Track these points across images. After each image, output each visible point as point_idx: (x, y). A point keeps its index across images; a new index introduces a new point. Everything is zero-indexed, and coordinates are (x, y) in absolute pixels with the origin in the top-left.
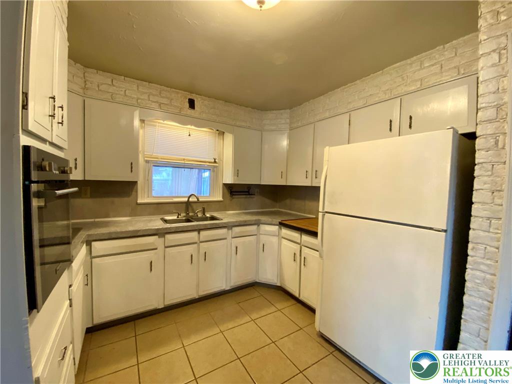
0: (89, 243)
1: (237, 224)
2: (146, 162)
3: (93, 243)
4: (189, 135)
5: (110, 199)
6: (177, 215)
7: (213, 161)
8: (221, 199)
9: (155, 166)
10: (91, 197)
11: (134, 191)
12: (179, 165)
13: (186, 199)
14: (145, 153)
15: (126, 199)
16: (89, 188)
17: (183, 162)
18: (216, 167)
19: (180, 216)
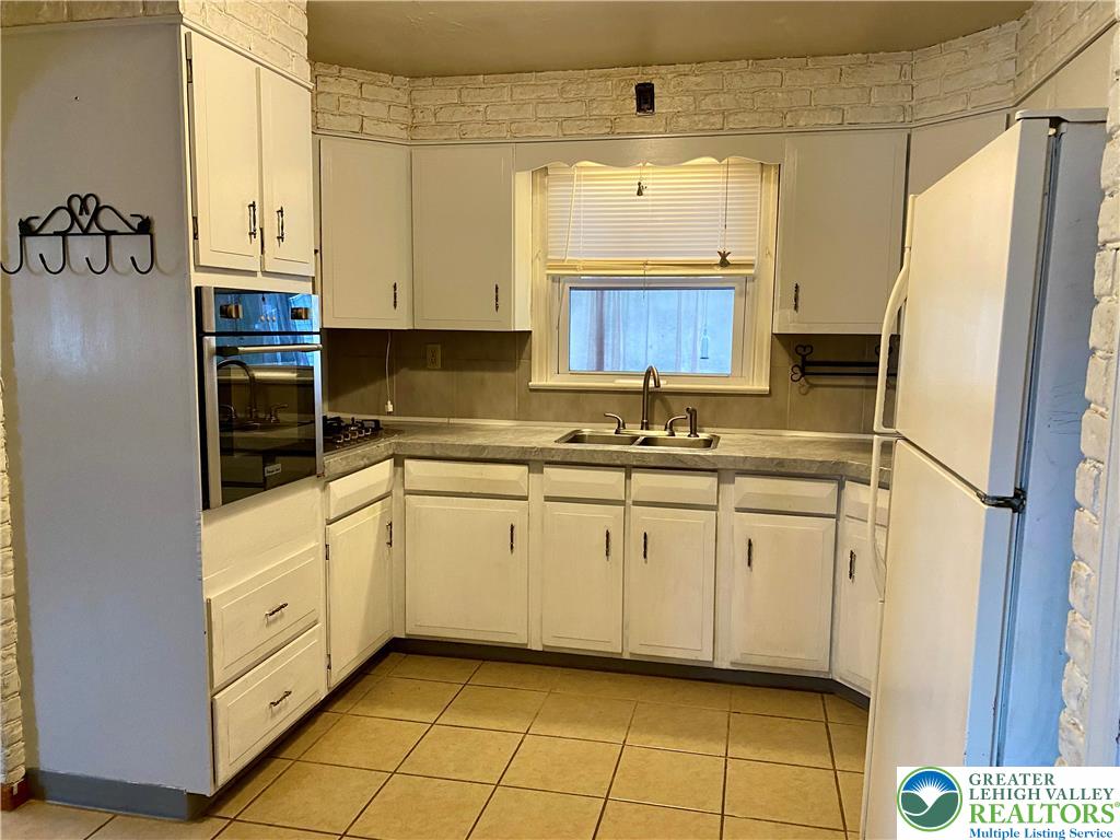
0: (399, 461)
1: (747, 467)
2: (553, 281)
3: (407, 462)
4: (640, 193)
5: (478, 375)
6: (616, 426)
7: (718, 259)
8: (764, 386)
9: (576, 289)
10: (444, 368)
11: (525, 355)
12: (627, 282)
13: (640, 383)
14: (549, 257)
15: (507, 376)
16: (439, 346)
17: (642, 272)
18: (753, 278)
19: (622, 431)
